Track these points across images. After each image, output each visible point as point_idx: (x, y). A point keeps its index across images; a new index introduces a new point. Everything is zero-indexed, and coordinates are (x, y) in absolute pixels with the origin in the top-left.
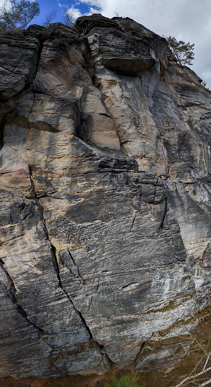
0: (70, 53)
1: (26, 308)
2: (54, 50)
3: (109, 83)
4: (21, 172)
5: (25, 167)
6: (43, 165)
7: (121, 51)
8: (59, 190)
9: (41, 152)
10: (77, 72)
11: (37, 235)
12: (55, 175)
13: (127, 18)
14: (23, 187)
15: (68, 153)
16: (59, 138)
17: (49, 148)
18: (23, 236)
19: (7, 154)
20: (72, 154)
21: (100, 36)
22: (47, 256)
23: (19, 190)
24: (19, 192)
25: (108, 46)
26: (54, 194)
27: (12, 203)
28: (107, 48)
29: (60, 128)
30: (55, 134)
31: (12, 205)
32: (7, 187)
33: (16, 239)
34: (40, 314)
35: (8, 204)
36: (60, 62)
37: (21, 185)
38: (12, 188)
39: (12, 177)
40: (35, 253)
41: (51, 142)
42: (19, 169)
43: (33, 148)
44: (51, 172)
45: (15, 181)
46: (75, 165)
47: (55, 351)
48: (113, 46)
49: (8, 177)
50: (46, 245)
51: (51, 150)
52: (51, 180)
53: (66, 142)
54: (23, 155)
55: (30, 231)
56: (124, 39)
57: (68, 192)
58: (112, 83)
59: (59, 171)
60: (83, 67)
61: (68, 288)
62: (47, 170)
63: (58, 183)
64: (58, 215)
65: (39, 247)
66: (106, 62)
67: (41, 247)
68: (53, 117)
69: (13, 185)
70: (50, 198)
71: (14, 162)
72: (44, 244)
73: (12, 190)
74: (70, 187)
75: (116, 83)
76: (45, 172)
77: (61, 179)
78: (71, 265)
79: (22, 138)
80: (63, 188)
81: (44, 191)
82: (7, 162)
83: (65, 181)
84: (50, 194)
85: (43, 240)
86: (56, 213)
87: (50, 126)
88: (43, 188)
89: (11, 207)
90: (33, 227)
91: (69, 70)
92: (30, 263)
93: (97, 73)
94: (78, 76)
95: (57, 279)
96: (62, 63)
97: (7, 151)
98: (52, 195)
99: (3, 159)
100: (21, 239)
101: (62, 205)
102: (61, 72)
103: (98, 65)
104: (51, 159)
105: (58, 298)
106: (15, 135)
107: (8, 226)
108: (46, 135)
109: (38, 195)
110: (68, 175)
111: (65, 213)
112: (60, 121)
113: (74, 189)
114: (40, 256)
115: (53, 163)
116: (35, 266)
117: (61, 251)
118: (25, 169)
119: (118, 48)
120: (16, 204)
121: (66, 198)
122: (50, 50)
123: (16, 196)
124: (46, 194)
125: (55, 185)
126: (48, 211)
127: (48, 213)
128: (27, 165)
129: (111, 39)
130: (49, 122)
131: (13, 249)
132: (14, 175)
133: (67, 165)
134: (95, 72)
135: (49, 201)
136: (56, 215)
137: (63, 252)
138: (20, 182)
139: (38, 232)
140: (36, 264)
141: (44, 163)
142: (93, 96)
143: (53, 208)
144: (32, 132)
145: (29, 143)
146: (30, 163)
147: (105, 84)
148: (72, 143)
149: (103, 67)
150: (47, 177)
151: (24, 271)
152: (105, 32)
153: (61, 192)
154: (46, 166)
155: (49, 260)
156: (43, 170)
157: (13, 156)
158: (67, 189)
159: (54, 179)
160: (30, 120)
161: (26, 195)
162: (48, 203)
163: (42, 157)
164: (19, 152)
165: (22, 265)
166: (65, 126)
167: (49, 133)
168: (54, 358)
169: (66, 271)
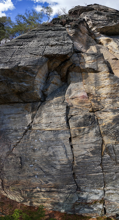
0: (81, 29)
1: (77, 174)
2: (73, 29)
3: (107, 41)
4: (83, 97)
5: (85, 94)
6: (94, 92)
7: (106, 22)
8: (106, 107)
9: (92, 85)
10: (87, 38)
11: (96, 133)
12: (101, 98)
13: (95, 4)
14: (87, 106)
15: (108, 84)
16: (100, 76)
17: (96, 82)
18: (88, 134)
19: (73, 87)
20: (111, 85)
21: (90, 17)
22: (99, 146)
23: (85, 107)
24: (85, 108)
25: (97, 21)
26: (103, 109)
27: (84, 115)
28: (97, 22)
29: (99, 70)
30: (97, 74)
31: (84, 116)
32: (77, 106)
33: (84, 135)
34: (83, 179)
35: (82, 116)
36: (78, 34)
37: (85, 104)
38: (81, 106)
39: (79, 100)
40: (92, 144)
41: (96, 79)
42: (82, 95)
43: (87, 83)
44: (99, 97)
45: (82, 102)
46: (114, 91)
47: (79, 201)
48: (100, 20)
49: (76, 100)
50: (99, 140)
51: (97, 83)
52: (100, 101)
53: (106, 78)
54: (82, 88)
55: (93, 131)
56: (104, 15)
57: (112, 107)
58: (108, 41)
59: (104, 95)
60: (89, 35)
61: (105, 167)
62: (97, 95)
63: (104, 102)
64: (107, 122)
65: (95, 140)
66: (99, 30)
67: (97, 141)
68: (94, 64)
69: (80, 105)
70: (101, 111)
71: (78, 92)
72: (98, 139)
73: (81, 108)
74: (112, 105)
75: (111, 40)
76: (96, 97)
77: (106, 100)
78: (112, 154)
79: (79, 78)
80: (108, 105)
81: (97, 107)
82: (74, 92)
83: (108, 101)
84: (100, 109)
85: (99, 137)
86: (105, 121)
87: (94, 69)
88: (96, 106)
89: (83, 117)
90: (94, 129)
91: (83, 38)
92: (88, 150)
93: (96, 37)
94: (88, 40)
95: (100, 160)
96: (79, 35)
97: (73, 86)
98: (102, 110)
99: (71, 90)
100: (87, 135)
101: (109, 115)
102: (80, 40)
103: (96, 32)
104: (98, 89)
105: (97, 172)
106: (75, 77)
107: (83, 128)
108: (92, 75)
109: (94, 110)
110: (110, 98)
111: (112, 121)
112: (99, 66)
113: (115, 106)
114: (95, 146)
115: (99, 91)
116: (91, 152)
117: (108, 144)
118: (85, 95)
119: (103, 21)
120: (86, 115)
121: (111, 112)
122: (71, 29)
123: (85, 111)
124: (98, 109)
125: (103, 104)
126: (101, 119)
127: (101, 121)
128: (86, 93)
129: (97, 17)
130: (92, 68)
131: (81, 140)
132: (80, 99)
133: (108, 91)
134: (95, 37)
135: (101, 113)
136: (106, 122)
137: (109, 145)
138: (84, 103)
139: (96, 132)
140: (91, 150)
141: (94, 91)
142: (103, 50)
143: (103, 118)
144: (84, 74)
145: (84, 80)
146: (87, 92)
147: (104, 42)
148: (110, 78)
149: (99, 33)
150: (97, 100)
151: (83, 154)
152: (91, 13)
153: (107, 108)
154: (96, 93)
155: (99, 149)
156: (95, 95)
157: (77, 88)
158: (110, 106)
159: (102, 100)
160: (82, 68)
161: (90, 110)
162: (100, 115)
163: (92, 88)
164: (80, 86)
165: (83, 150)
166: (102, 68)
167: (93, 74)
168: (77, 204)
169: (108, 157)
